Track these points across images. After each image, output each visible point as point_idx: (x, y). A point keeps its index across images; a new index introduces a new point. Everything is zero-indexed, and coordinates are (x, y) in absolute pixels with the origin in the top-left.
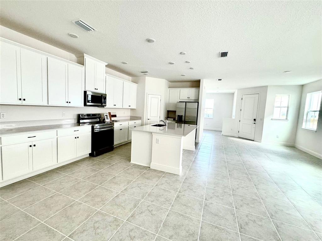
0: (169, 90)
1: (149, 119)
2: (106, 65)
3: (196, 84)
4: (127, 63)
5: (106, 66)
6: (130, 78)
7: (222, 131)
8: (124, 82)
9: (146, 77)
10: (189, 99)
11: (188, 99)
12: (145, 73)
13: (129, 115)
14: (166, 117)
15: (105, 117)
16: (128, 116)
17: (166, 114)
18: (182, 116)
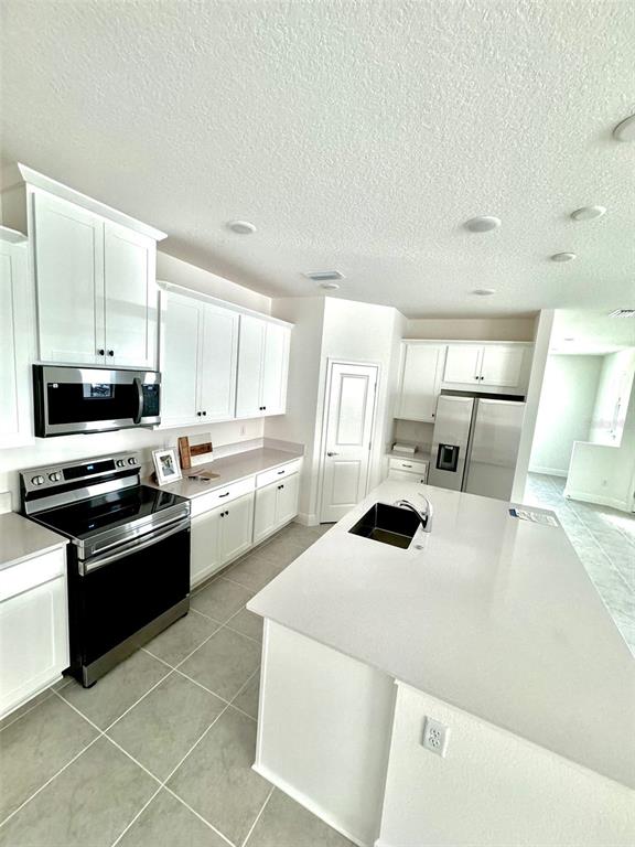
0: (402, 345)
1: (330, 455)
2: (157, 242)
3: (521, 328)
4: (250, 230)
5: (161, 245)
6: (269, 301)
7: (565, 479)
8: (243, 316)
9: (327, 298)
10: (482, 382)
11: (477, 382)
12: (322, 282)
13: (262, 435)
14: (389, 440)
15: (160, 465)
16: (257, 440)
17: (389, 434)
18: (457, 448)
